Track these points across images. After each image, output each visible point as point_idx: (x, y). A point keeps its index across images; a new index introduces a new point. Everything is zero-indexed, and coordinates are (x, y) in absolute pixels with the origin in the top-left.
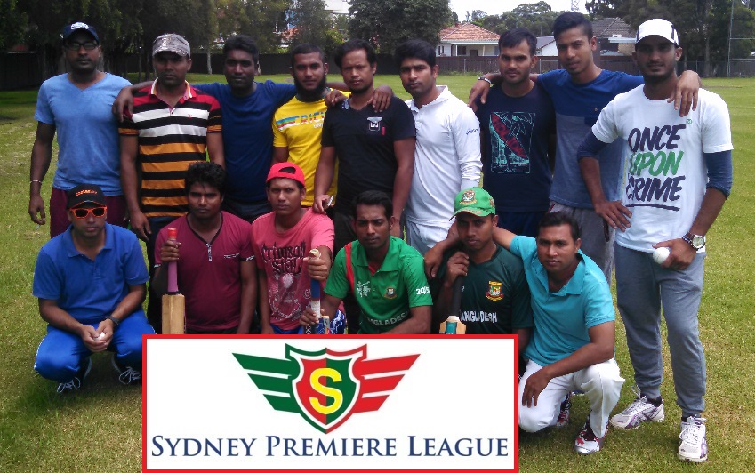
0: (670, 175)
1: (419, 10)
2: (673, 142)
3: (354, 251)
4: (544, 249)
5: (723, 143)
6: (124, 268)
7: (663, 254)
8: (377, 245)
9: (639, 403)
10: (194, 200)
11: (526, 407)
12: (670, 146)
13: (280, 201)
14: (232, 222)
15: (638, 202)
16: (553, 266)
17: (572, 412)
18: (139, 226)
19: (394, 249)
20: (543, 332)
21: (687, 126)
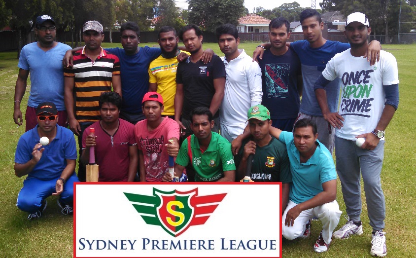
0: (365, 98)
1: (227, 7)
2: (367, 80)
3: (192, 140)
4: (298, 140)
5: (394, 80)
6: (64, 150)
7: (361, 141)
8: (204, 137)
9: (349, 225)
10: (104, 113)
11: (287, 226)
12: (365, 82)
13: (150, 113)
14: (124, 124)
15: (348, 113)
16: (302, 149)
17: (311, 230)
18: (75, 127)
19: (214, 139)
20: (297, 185)
21: (374, 70)
